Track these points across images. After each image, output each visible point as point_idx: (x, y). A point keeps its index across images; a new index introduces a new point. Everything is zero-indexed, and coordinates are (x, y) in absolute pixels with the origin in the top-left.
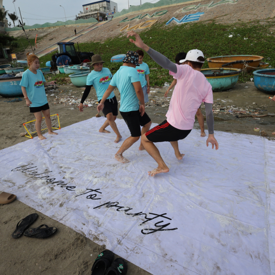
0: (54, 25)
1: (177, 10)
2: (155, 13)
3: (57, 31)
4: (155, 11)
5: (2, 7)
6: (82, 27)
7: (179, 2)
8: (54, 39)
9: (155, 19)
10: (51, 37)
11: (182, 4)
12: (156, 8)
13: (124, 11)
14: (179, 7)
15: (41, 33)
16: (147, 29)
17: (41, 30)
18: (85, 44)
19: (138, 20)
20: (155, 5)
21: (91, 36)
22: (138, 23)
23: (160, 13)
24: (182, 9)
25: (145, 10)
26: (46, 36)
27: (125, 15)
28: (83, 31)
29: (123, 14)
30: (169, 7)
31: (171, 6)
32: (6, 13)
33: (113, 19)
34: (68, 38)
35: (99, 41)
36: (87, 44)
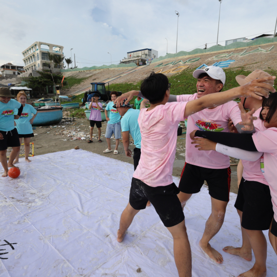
0: (100, 68)
1: (209, 57)
2: (188, 60)
3: (101, 73)
4: (188, 58)
5: (62, 54)
6: (123, 70)
7: (212, 51)
8: (97, 79)
9: (188, 65)
10: (95, 77)
11: (215, 52)
12: (190, 56)
13: (161, 58)
14: (212, 55)
15: (88, 74)
16: (178, 73)
17: (88, 72)
18: (120, 84)
19: (171, 65)
20: (189, 53)
21: (128, 78)
22: (171, 68)
23: (193, 60)
24: (214, 57)
25: (180, 57)
26: (91, 77)
27: (161, 61)
28: (123, 73)
29: (160, 60)
30: (202, 55)
31: (204, 54)
32: (63, 58)
33: (151, 64)
34: (109, 78)
35: (132, 83)
36: (122, 84)
